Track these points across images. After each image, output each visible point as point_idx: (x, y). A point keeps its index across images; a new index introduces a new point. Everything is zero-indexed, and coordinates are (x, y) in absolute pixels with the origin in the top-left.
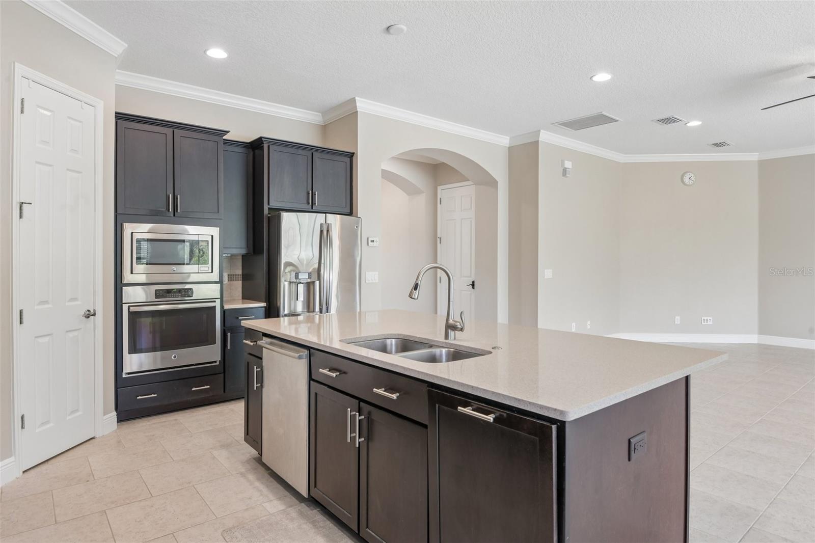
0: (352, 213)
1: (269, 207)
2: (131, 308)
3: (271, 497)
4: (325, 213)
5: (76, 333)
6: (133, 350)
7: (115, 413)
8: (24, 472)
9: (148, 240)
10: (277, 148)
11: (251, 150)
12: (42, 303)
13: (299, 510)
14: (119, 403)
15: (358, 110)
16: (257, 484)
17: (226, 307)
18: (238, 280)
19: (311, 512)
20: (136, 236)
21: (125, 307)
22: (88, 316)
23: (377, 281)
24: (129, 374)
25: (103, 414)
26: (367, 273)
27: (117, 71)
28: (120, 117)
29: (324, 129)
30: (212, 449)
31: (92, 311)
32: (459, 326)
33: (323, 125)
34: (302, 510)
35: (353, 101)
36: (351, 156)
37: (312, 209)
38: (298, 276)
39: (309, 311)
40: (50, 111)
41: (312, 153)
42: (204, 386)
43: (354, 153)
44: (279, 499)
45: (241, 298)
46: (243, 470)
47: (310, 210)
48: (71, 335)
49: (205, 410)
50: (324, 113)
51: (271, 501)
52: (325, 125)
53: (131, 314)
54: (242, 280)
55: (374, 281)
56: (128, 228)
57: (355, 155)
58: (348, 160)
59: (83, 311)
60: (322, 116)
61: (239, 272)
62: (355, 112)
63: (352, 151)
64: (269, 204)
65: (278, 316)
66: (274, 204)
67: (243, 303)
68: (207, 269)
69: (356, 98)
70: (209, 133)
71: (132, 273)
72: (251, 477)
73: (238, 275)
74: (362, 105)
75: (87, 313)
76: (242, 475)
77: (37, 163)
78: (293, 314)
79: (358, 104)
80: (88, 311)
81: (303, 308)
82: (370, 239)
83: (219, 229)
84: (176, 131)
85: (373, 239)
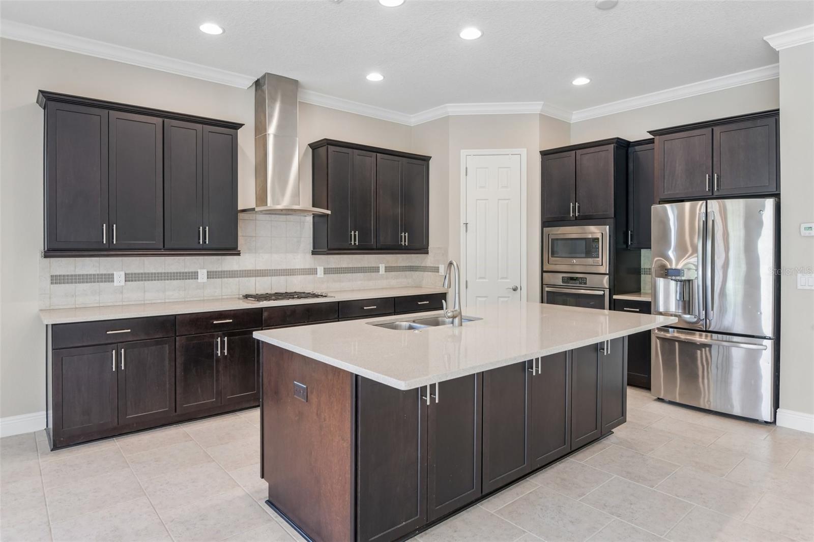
0: (780, 192)
1: (659, 200)
2: (547, 287)
12: (481, 278)
15: (777, 49)
17: (615, 297)
20: (552, 237)
21: (545, 287)
22: (515, 289)
28: (544, 154)
31: (519, 287)
37: (713, 194)
38: (667, 272)
40: (486, 168)
41: (713, 130)
53: (547, 292)
59: (512, 286)
66: (664, 196)
68: (598, 262)
69: (765, 38)
71: (549, 263)
79: (773, 44)
80: (516, 286)
82: (803, 226)
83: (608, 227)
84: (577, 151)
85: (809, 225)
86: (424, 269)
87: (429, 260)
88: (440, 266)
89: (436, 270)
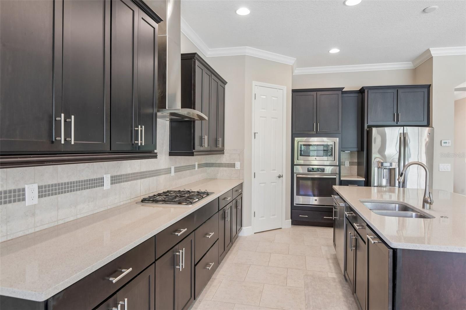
0: (429, 125)
1: (368, 125)
2: (297, 175)
3: (334, 271)
4: (403, 126)
5: (275, 184)
6: (298, 194)
7: (290, 220)
8: (255, 233)
9: (304, 145)
10: (372, 91)
11: (360, 94)
12: (262, 170)
13: (341, 280)
14: (292, 216)
15: (433, 56)
16: (331, 265)
17: (342, 179)
18: (355, 165)
19: (345, 283)
20: (300, 143)
21: (295, 175)
22: (279, 177)
23: (449, 170)
24: (297, 204)
25: (285, 220)
26: (440, 164)
27: (297, 69)
28: (294, 91)
29: (415, 71)
30: (322, 245)
31: (281, 175)
32: (429, 201)
33: (414, 68)
34: (342, 280)
35: (428, 51)
36: (429, 87)
37: (397, 124)
38: (383, 164)
39: (390, 186)
40: (265, 96)
41: (397, 90)
42: (330, 217)
43: (430, 85)
44: (337, 273)
45: (356, 175)
46: (329, 257)
47: (396, 125)
48: (273, 184)
49: (330, 229)
50: (413, 61)
51: (332, 272)
52: (415, 68)
53: (297, 178)
54: (358, 165)
55: (446, 170)
56: (297, 139)
57: (431, 86)
58: (426, 90)
59: (278, 175)
60: (413, 63)
61: (356, 161)
62: (431, 58)
63: (429, 84)
64: (367, 124)
65: (371, 186)
66: (370, 123)
67: (357, 178)
68: (331, 159)
69: (430, 49)
70: (334, 90)
71: (298, 160)
72: (331, 261)
73: (355, 162)
74: (435, 52)
75: (279, 176)
76: (328, 259)
77: (261, 117)
78: (380, 186)
79: (432, 52)
80: (280, 175)
81: (387, 183)
82: (443, 142)
83: (338, 138)
84: (318, 92)
85: (445, 141)
86: (220, 165)
87: (225, 159)
88: (236, 163)
89: (233, 166)
